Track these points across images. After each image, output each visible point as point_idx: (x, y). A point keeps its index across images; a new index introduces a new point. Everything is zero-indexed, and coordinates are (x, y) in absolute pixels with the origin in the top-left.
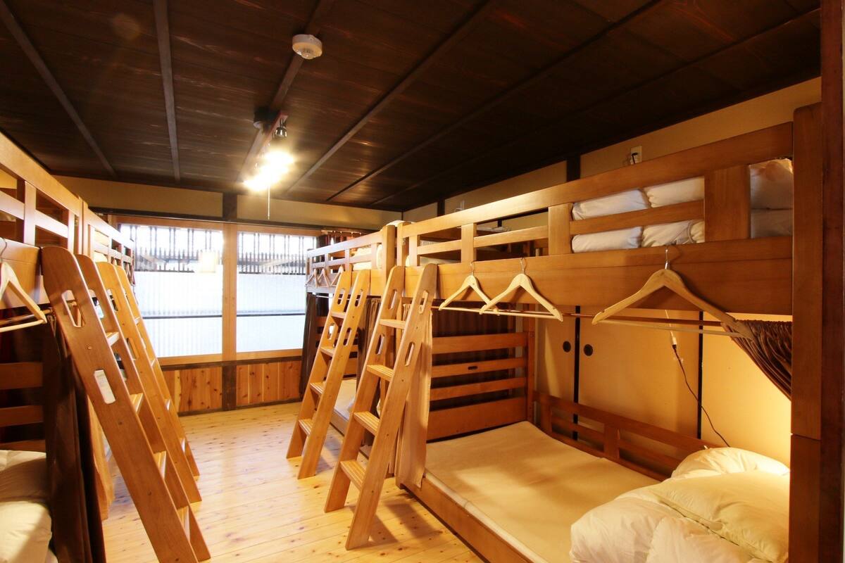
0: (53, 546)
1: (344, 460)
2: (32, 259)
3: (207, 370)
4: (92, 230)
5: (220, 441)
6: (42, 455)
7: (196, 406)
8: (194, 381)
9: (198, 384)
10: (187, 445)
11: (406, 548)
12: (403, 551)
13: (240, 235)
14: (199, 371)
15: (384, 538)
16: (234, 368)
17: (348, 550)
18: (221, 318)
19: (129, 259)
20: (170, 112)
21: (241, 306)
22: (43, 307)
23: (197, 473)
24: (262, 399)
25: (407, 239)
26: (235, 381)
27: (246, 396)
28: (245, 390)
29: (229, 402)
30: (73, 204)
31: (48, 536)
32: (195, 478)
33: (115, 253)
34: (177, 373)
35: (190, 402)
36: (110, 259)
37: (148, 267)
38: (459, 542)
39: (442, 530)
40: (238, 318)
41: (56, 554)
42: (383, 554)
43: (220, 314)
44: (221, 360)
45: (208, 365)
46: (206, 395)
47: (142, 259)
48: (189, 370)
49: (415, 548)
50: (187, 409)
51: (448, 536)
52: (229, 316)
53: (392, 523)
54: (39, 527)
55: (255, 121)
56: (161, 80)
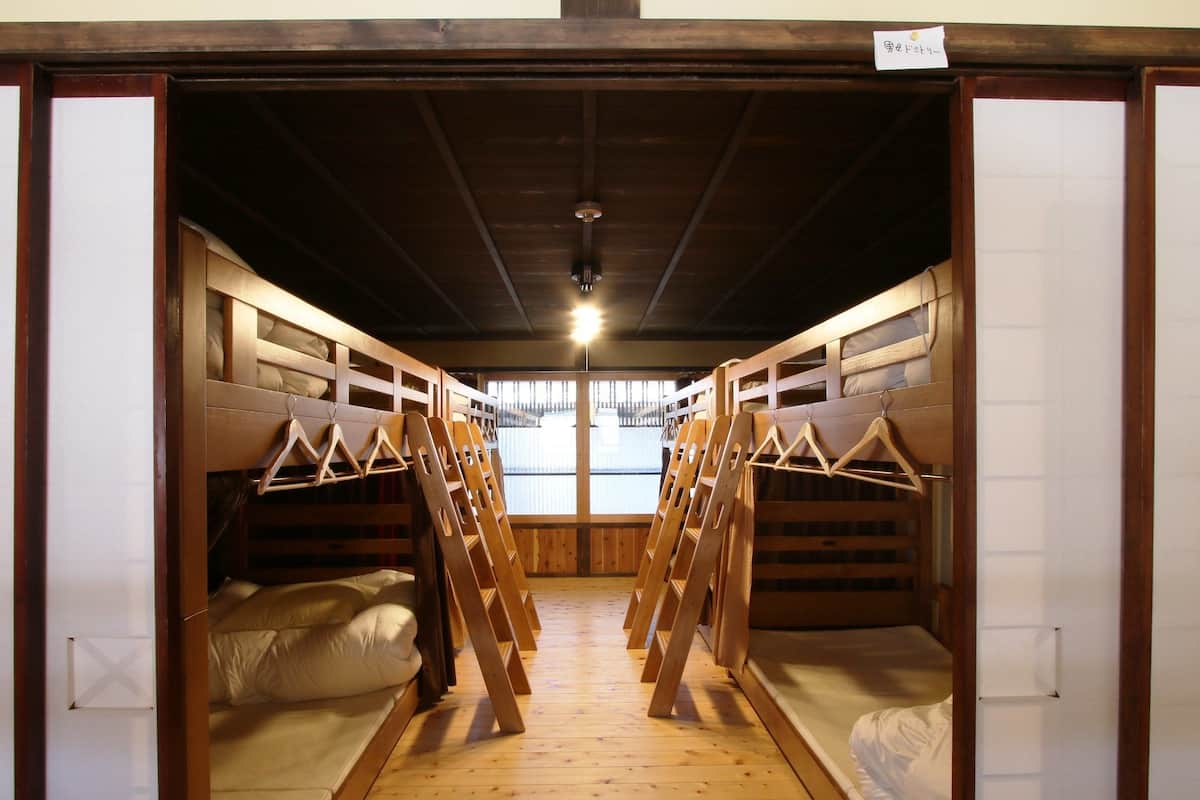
0: (417, 642)
1: (660, 630)
2: (400, 423)
3: (563, 531)
4: (451, 394)
5: (565, 603)
6: (411, 578)
7: (553, 568)
8: (551, 542)
9: (555, 545)
10: (529, 598)
11: (708, 729)
12: (703, 731)
13: (591, 383)
14: (554, 531)
15: (690, 715)
16: (588, 531)
17: (649, 716)
18: (575, 476)
19: (491, 416)
20: (505, 279)
21: (595, 464)
22: (406, 459)
23: (538, 627)
24: (617, 569)
25: (732, 382)
26: (589, 545)
27: (600, 563)
28: (599, 555)
29: (584, 568)
30: (431, 376)
31: (413, 633)
32: (533, 632)
33: (476, 412)
34: (535, 531)
35: (547, 563)
36: (470, 417)
37: (516, 423)
38: (769, 738)
39: (757, 724)
40: (591, 476)
41: (420, 652)
42: (681, 728)
43: (574, 472)
44: (575, 522)
45: (563, 526)
46: (562, 558)
47: (508, 415)
48: (546, 530)
49: (717, 732)
50: (544, 571)
51: (760, 731)
52: (583, 473)
53: (704, 706)
54: (408, 624)
55: (573, 274)
56: (490, 256)
